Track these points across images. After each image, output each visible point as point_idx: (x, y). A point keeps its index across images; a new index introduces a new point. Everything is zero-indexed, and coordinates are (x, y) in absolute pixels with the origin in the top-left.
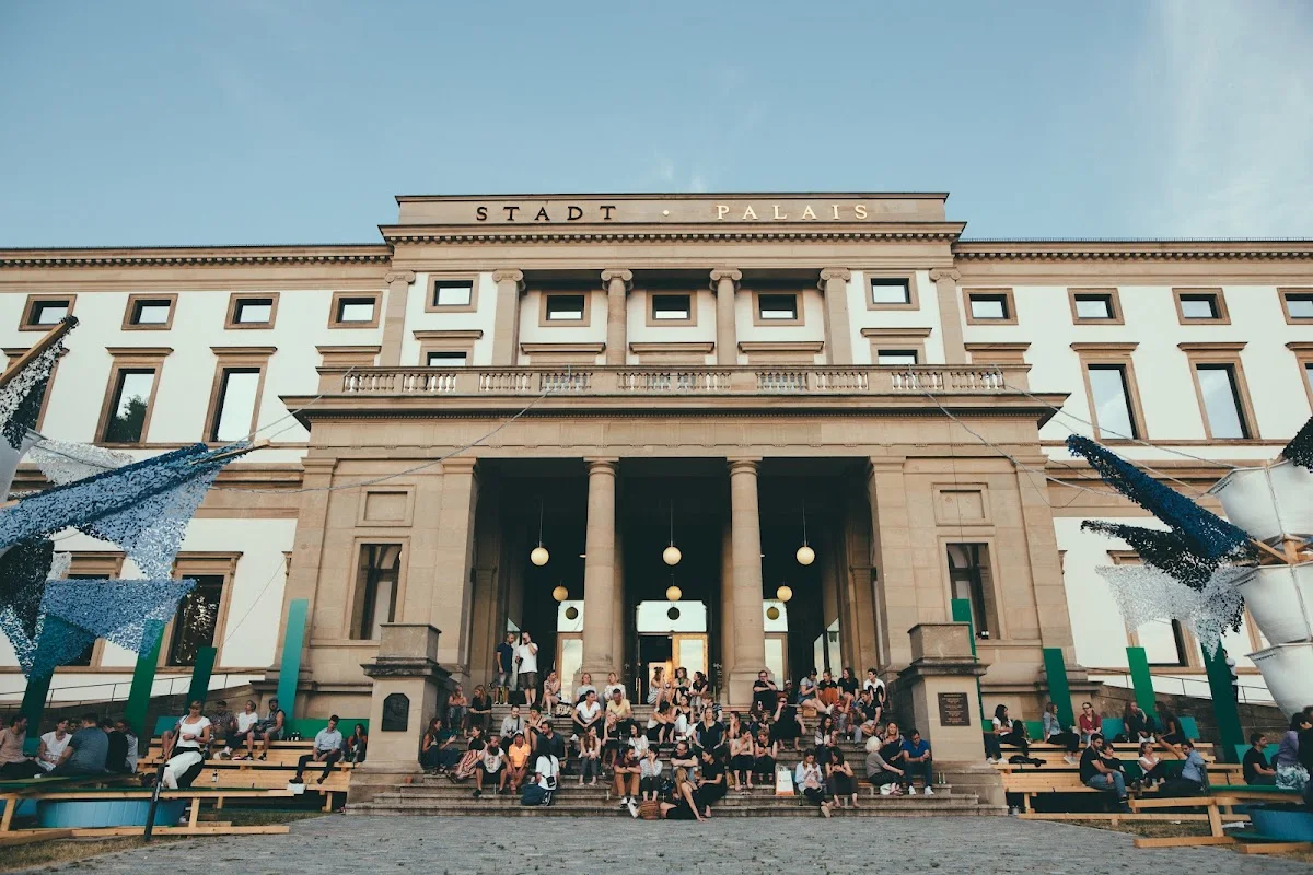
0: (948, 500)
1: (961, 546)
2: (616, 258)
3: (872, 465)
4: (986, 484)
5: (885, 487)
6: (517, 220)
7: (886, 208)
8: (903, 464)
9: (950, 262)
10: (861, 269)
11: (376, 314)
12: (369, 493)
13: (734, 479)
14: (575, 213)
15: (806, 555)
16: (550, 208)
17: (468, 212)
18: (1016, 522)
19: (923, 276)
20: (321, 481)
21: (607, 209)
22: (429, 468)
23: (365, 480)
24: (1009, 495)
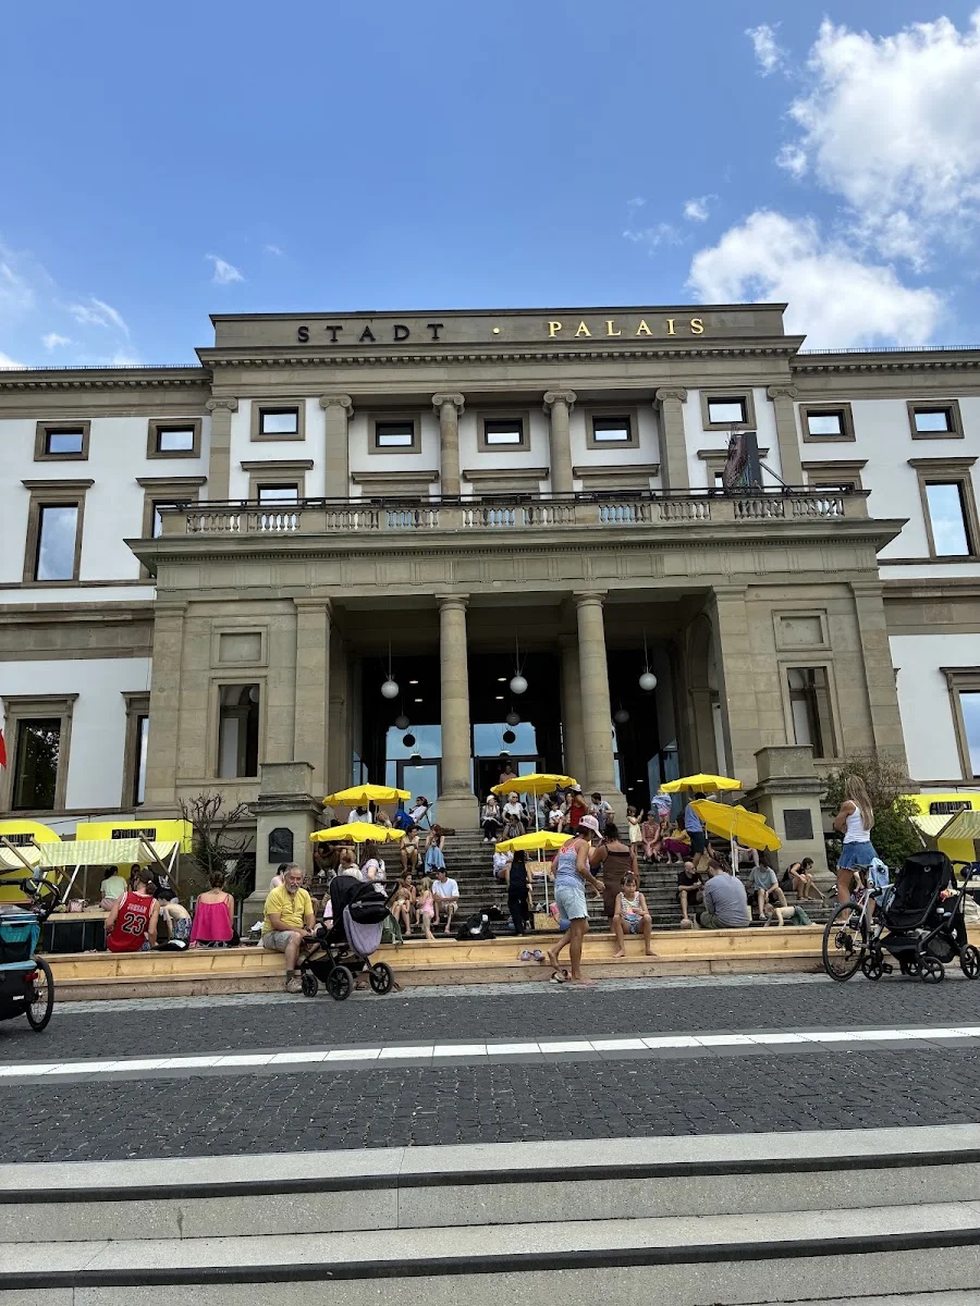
0: (788, 626)
1: (799, 670)
2: (447, 381)
3: (715, 594)
4: (825, 610)
5: (728, 615)
6: (341, 341)
7: (722, 322)
8: (744, 592)
9: (788, 379)
10: (697, 388)
11: (196, 441)
12: (222, 635)
13: (580, 611)
14: (401, 334)
15: (648, 681)
16: (375, 326)
17: (287, 334)
18: (852, 647)
19: (758, 395)
20: (172, 624)
21: (434, 327)
22: (280, 607)
23: (216, 622)
24: (847, 621)
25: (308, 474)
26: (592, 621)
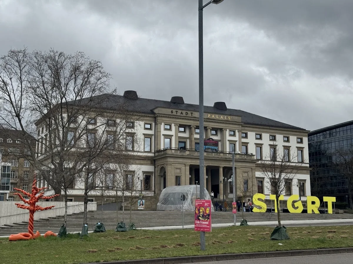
0: (244, 173)
1: (245, 180)
2: (193, 123)
3: (236, 168)
4: (249, 171)
6: (178, 114)
7: (233, 118)
8: (240, 168)
9: (241, 129)
10: (229, 129)
12: (176, 168)
14: (187, 113)
16: (183, 112)
17: (170, 111)
18: (251, 177)
19: (237, 131)
20: (170, 166)
21: (192, 113)
22: (183, 165)
23: (175, 166)
24: (251, 173)
25: (172, 137)
26: (221, 170)
